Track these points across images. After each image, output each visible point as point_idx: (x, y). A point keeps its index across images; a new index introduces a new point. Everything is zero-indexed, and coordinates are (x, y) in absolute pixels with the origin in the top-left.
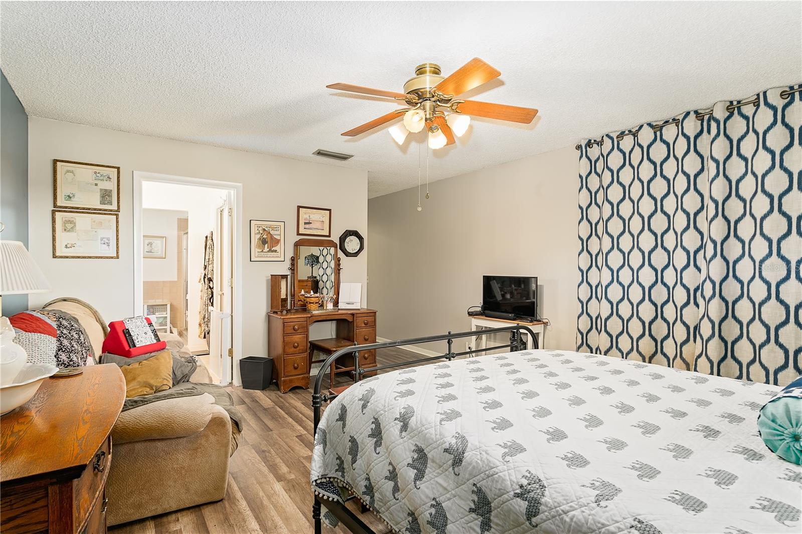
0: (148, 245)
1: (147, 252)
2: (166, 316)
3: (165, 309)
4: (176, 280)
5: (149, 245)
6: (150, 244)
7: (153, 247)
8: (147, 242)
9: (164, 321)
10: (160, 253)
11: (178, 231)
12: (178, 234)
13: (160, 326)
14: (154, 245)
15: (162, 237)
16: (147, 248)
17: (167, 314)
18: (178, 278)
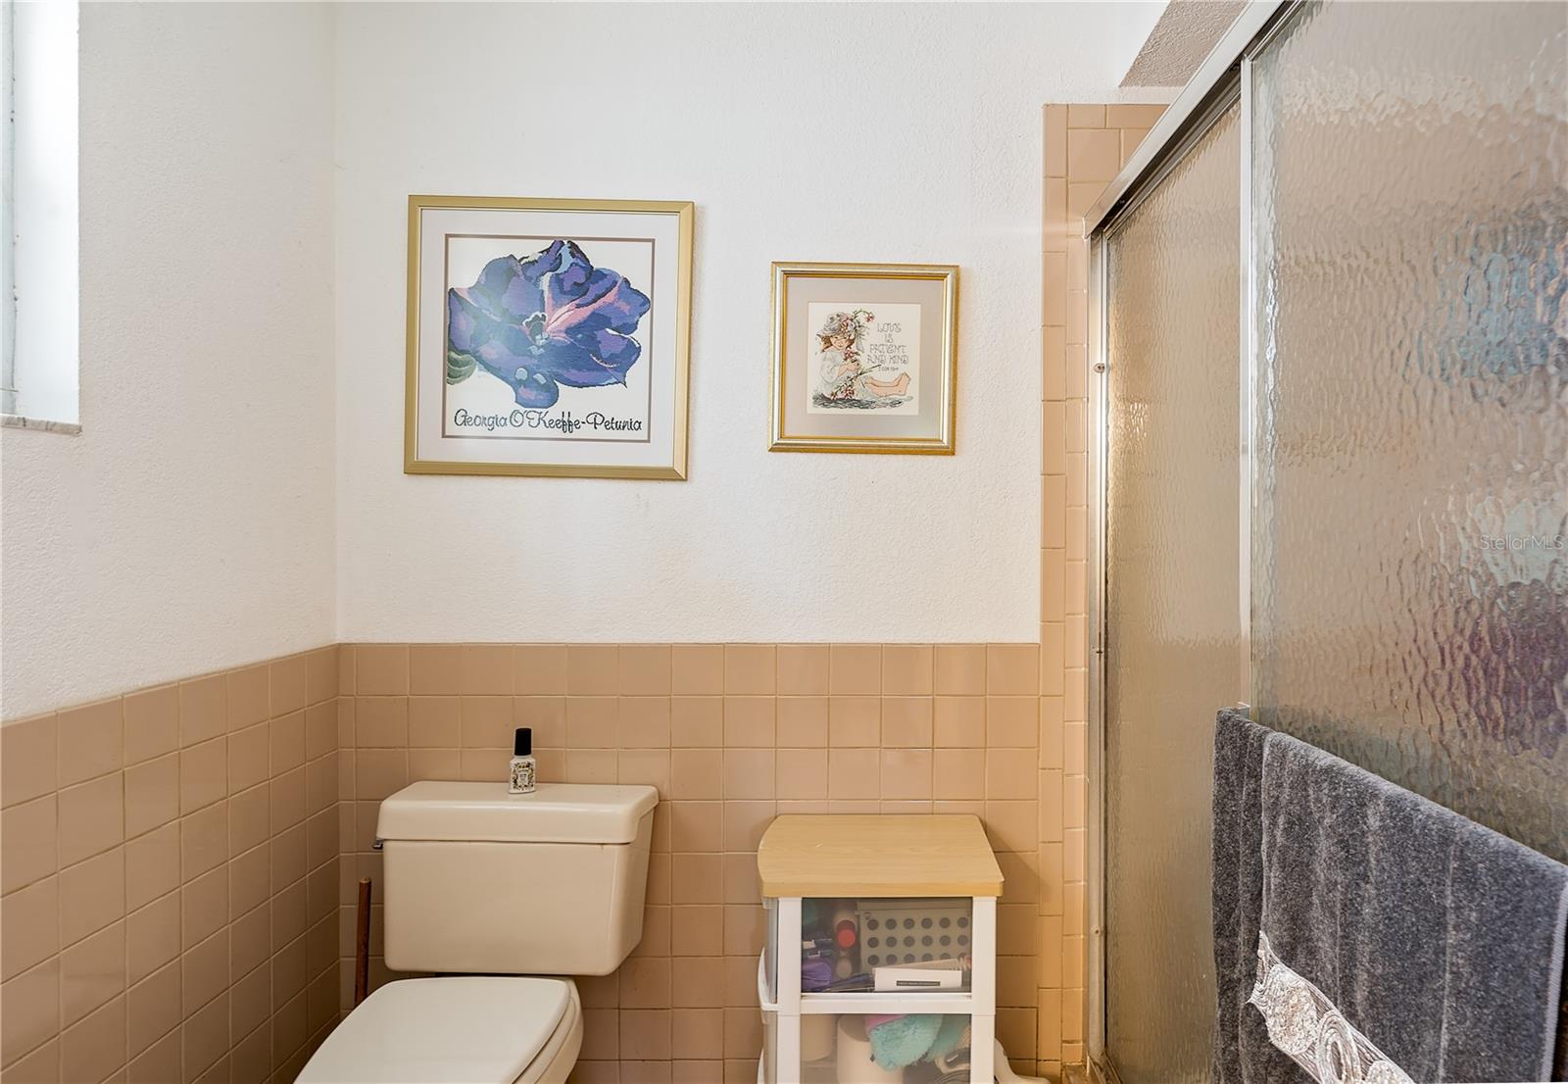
0: (827, 341)
1: (822, 400)
3: (954, 932)
4: (1035, 637)
5: (839, 342)
6: (843, 334)
7: (863, 359)
9: (947, 1046)
10: (913, 409)
11: (1049, 216)
12: (1047, 237)
14: (871, 336)
15: (932, 275)
16: (819, 371)
17: (966, 985)
18: (1047, 621)
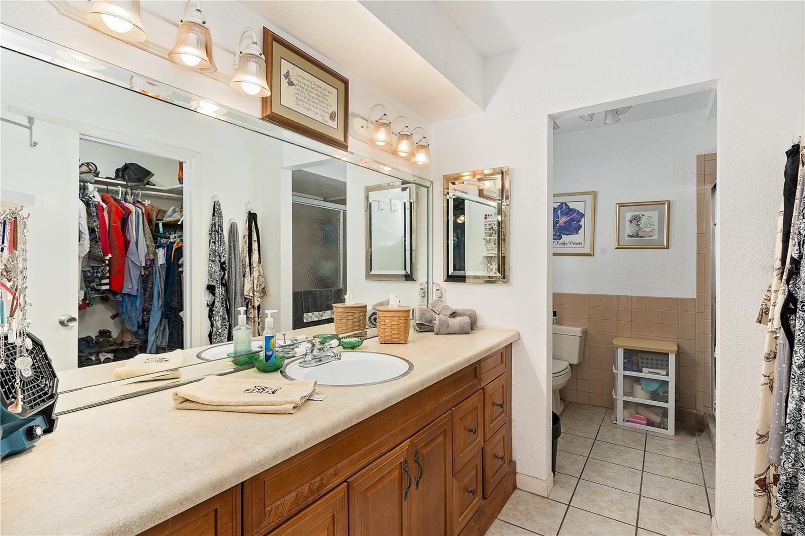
0: (631, 222)
1: (630, 236)
2: (665, 378)
3: (665, 363)
4: (695, 296)
5: (635, 222)
6: (636, 220)
7: (641, 226)
8: (629, 216)
9: (662, 388)
10: (655, 237)
11: (698, 184)
12: (698, 190)
13: (653, 399)
14: (643, 220)
15: (662, 203)
16: (629, 229)
17: (667, 375)
18: (698, 292)
